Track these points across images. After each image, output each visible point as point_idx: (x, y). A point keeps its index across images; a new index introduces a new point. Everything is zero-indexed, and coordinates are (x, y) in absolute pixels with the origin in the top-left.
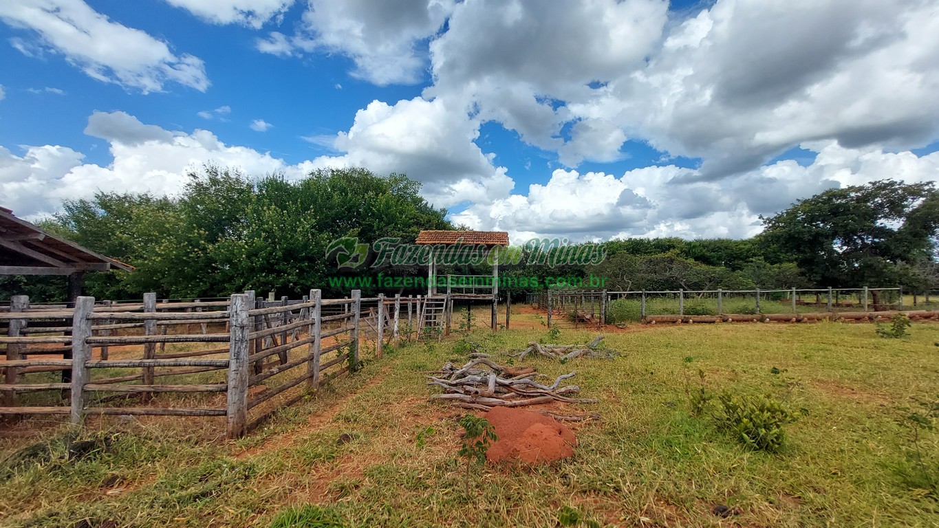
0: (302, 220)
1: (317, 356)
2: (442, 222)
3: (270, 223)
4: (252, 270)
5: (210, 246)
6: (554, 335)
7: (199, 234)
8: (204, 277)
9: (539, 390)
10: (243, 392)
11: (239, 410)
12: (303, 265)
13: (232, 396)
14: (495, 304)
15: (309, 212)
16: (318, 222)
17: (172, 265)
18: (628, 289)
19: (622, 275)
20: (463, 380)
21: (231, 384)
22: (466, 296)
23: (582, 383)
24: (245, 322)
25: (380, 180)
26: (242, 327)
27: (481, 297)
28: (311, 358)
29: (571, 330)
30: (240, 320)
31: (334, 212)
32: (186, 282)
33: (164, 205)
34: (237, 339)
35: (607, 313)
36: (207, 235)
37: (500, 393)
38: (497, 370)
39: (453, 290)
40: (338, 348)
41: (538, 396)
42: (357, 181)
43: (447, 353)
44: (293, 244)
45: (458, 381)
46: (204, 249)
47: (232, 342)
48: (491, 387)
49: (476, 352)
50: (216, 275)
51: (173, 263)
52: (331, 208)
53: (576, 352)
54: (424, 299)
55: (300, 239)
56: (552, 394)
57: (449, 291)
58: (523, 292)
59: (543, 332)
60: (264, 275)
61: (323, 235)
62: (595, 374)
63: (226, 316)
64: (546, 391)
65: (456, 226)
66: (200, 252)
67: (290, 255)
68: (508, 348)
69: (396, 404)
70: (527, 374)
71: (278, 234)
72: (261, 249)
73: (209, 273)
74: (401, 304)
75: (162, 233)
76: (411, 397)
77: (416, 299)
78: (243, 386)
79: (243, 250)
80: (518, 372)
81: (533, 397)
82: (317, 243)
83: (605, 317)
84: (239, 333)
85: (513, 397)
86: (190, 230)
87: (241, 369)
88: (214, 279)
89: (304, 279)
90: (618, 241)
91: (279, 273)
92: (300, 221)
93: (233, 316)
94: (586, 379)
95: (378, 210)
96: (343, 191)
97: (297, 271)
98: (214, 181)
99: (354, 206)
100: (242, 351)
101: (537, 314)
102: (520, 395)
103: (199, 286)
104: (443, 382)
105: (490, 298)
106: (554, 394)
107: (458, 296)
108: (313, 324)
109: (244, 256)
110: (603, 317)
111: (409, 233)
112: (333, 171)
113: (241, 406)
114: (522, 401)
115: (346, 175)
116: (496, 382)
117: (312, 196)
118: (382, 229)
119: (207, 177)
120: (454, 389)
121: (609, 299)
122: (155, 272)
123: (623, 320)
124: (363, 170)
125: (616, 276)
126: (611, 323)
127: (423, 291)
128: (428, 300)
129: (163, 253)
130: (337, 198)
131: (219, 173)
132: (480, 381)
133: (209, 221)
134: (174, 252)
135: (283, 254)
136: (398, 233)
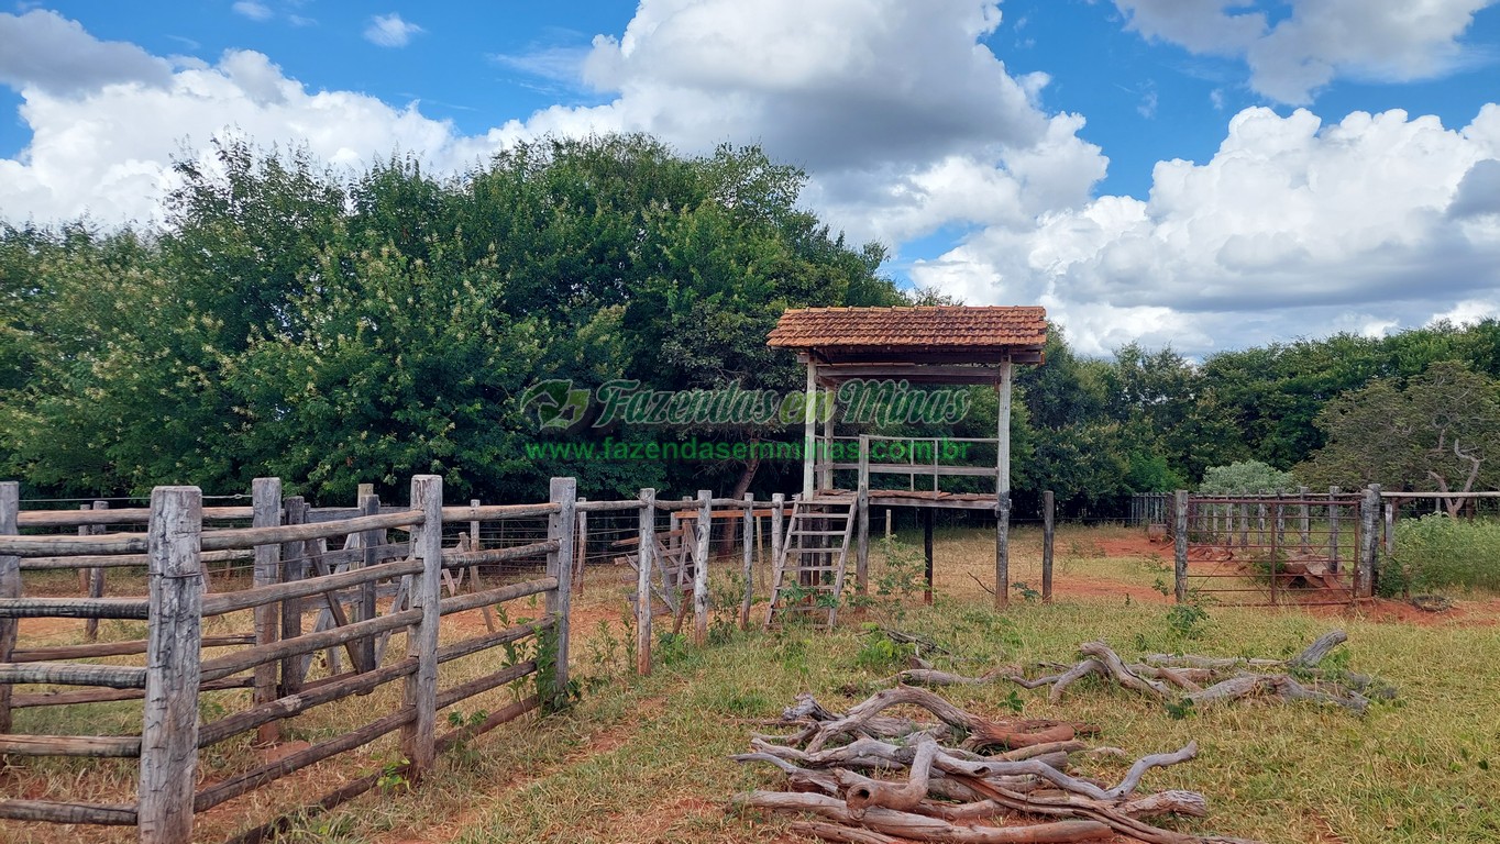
0: (466, 283)
1: (429, 665)
2: (871, 285)
3: (380, 293)
4: (335, 423)
5: (226, 360)
6: (1185, 625)
7: (201, 327)
8: (214, 442)
9: (1074, 800)
10: (180, 760)
11: (168, 812)
12: (469, 409)
13: (151, 772)
14: (1003, 524)
15: (486, 261)
16: (508, 287)
17: (134, 411)
18: (1468, 484)
19: (1450, 438)
20: (842, 752)
21: (150, 737)
22: (914, 498)
23: (1235, 783)
24: (188, 565)
25: (685, 166)
26: (180, 580)
27: (957, 502)
28: (412, 671)
29: (1250, 613)
30: (173, 560)
31: (553, 259)
32: (169, 457)
33: (124, 251)
34: (166, 611)
35: (1382, 560)
36: (222, 328)
37: (948, 798)
38: (956, 726)
39: (878, 480)
40: (506, 641)
41: (1068, 817)
42: (624, 171)
43: (840, 668)
44: (442, 352)
45: (827, 753)
46: (214, 367)
47: (154, 619)
48: (918, 778)
49: (919, 666)
50: (244, 437)
51: (135, 404)
52: (545, 250)
53: (1244, 681)
54: (791, 506)
55: (460, 336)
56: (1112, 812)
57: (863, 482)
58: (1120, 490)
59: (1156, 612)
60: (364, 435)
61: (524, 327)
62: (1285, 759)
63: (140, 545)
64: (1093, 804)
65: (911, 294)
66: (202, 376)
67: (435, 381)
68: (1022, 658)
69: (631, 812)
70: (1053, 745)
71: (402, 323)
72: (359, 365)
73: (226, 431)
74: (713, 520)
75: (107, 324)
76: (683, 793)
77: (766, 504)
78: (181, 743)
79: (309, 368)
80: (1023, 736)
81: (1050, 818)
82: (507, 350)
83: (1375, 574)
84: (170, 596)
85: (985, 816)
86: (179, 315)
87: (174, 695)
88: (239, 444)
89: (472, 447)
90: (1446, 329)
91: (404, 432)
92: (460, 286)
93: (156, 547)
94: (1253, 769)
95: (679, 255)
96: (585, 201)
97: (452, 425)
98: (241, 185)
99: (612, 243)
100: (180, 645)
101: (1155, 557)
102: (1011, 809)
103: (200, 466)
104: (782, 756)
105: (987, 505)
106: (1120, 813)
107: (888, 497)
108: (417, 573)
109: (310, 385)
110: (1366, 573)
111: (763, 316)
112: (558, 146)
113: (175, 799)
114: (1008, 830)
115: (593, 156)
116: (936, 764)
117: (494, 217)
118: (688, 307)
119: (222, 175)
120: (812, 777)
121: (1389, 516)
122: (90, 430)
123: (1439, 584)
124: (640, 139)
125: (1429, 441)
126: (1393, 592)
127: (792, 484)
128: (803, 507)
129: (108, 377)
130: (563, 222)
131: (254, 162)
132: (894, 759)
133: (227, 292)
134: (136, 376)
135: (418, 380)
136: (733, 317)
